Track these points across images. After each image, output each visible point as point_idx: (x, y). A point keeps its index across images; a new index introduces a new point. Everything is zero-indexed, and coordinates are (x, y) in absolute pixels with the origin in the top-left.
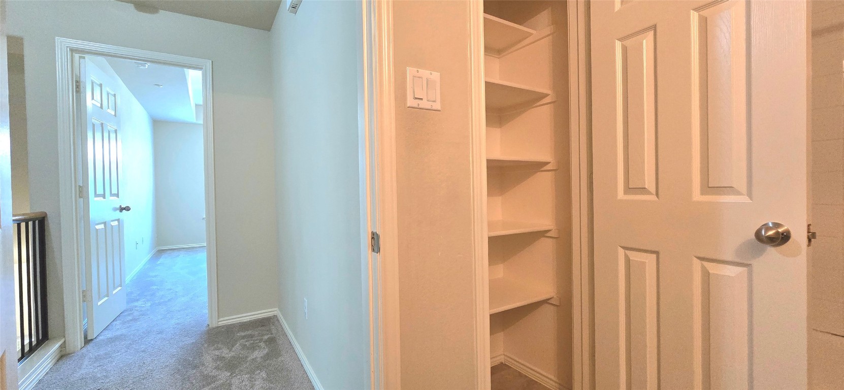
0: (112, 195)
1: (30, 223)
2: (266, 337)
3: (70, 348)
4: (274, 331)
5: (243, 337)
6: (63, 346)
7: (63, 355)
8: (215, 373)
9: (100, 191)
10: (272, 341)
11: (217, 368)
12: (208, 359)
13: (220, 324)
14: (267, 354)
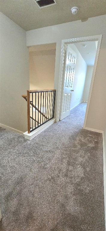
0: (70, 87)
1: (53, 92)
2: (96, 140)
3: (56, 121)
4: (99, 139)
5: (90, 136)
6: (56, 120)
7: (55, 122)
8: (77, 145)
9: (67, 85)
10: (97, 143)
11: (78, 143)
12: (78, 139)
13: (86, 129)
14: (93, 147)
